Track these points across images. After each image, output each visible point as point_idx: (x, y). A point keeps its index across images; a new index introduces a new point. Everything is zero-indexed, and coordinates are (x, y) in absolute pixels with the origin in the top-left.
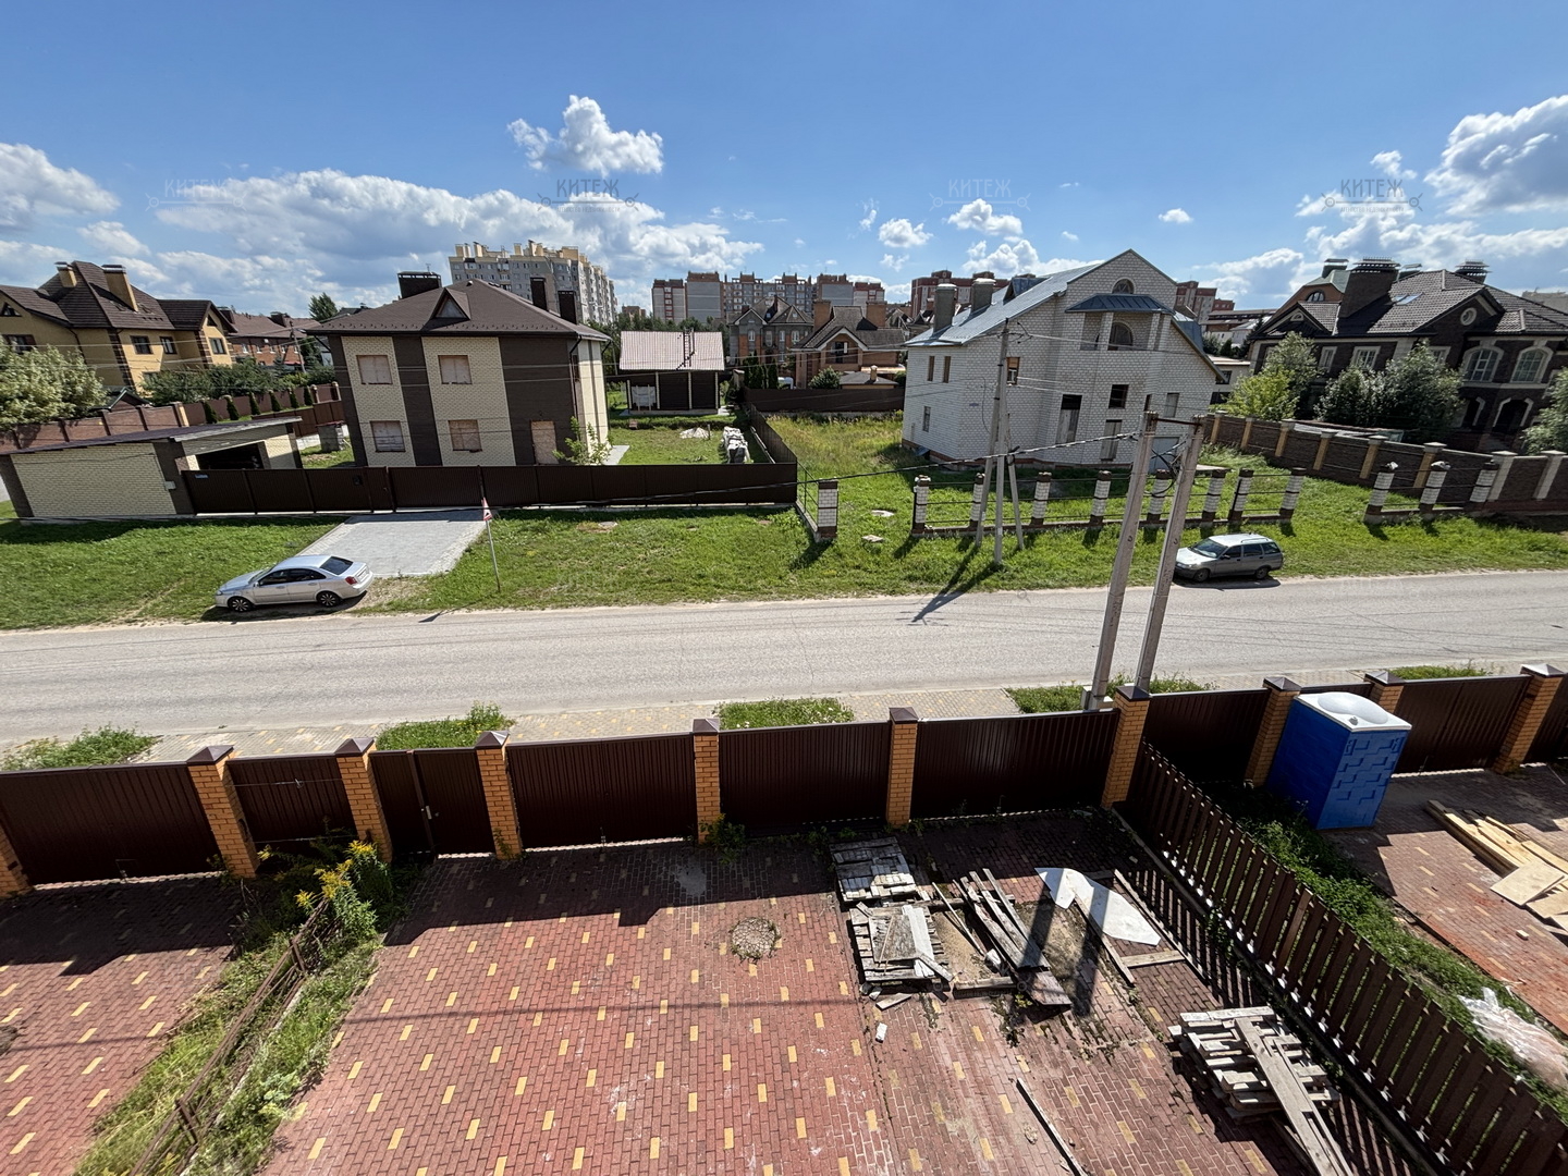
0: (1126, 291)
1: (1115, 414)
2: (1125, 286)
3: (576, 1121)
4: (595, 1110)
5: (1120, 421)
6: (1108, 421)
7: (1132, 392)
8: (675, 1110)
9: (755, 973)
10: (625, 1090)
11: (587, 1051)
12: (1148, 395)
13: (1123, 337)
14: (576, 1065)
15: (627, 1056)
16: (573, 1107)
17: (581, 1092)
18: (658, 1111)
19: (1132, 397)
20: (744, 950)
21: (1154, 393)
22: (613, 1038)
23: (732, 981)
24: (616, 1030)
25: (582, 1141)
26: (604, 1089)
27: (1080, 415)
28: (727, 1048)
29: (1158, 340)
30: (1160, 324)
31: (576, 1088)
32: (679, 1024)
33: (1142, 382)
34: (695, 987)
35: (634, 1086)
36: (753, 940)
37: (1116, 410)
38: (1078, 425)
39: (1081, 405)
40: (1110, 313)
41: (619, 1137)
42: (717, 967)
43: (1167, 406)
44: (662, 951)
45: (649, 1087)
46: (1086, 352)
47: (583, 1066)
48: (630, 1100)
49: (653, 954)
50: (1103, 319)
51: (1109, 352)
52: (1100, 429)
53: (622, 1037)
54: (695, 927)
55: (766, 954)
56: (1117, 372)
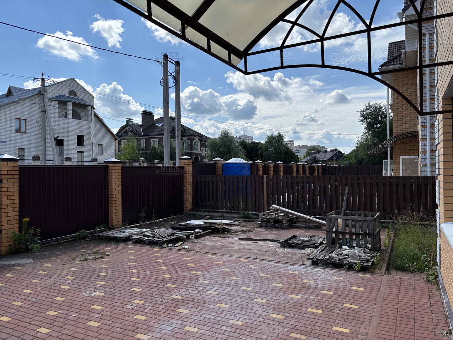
0: (74, 95)
1: (80, 148)
2: (73, 93)
3: (74, 305)
4: (81, 300)
5: (83, 152)
6: (78, 152)
7: (86, 139)
8: (130, 283)
9: (108, 259)
10: (90, 292)
11: (40, 298)
12: (92, 142)
13: (76, 116)
14: (40, 301)
15: (73, 289)
16: (63, 305)
17: (61, 302)
18: (121, 286)
19: (86, 141)
20: (91, 259)
21: (93, 142)
22: (51, 291)
23: (99, 264)
24: (49, 289)
25: (89, 305)
26: (75, 296)
27: (64, 149)
28: (128, 270)
29: (92, 118)
30: (92, 111)
31: (54, 303)
32: (90, 276)
33: (89, 135)
34: (80, 270)
35: (94, 289)
36: (92, 257)
37: (80, 147)
38: (64, 154)
39: (64, 144)
40: (70, 102)
41: (111, 296)
42: (83, 265)
43: (99, 149)
44: (36, 273)
45: (104, 286)
46: (62, 119)
47: (46, 300)
48: (99, 291)
49: (31, 275)
50: (67, 105)
51: (73, 119)
52: (75, 155)
53: (58, 288)
54: (47, 265)
55: (105, 256)
56: (78, 129)
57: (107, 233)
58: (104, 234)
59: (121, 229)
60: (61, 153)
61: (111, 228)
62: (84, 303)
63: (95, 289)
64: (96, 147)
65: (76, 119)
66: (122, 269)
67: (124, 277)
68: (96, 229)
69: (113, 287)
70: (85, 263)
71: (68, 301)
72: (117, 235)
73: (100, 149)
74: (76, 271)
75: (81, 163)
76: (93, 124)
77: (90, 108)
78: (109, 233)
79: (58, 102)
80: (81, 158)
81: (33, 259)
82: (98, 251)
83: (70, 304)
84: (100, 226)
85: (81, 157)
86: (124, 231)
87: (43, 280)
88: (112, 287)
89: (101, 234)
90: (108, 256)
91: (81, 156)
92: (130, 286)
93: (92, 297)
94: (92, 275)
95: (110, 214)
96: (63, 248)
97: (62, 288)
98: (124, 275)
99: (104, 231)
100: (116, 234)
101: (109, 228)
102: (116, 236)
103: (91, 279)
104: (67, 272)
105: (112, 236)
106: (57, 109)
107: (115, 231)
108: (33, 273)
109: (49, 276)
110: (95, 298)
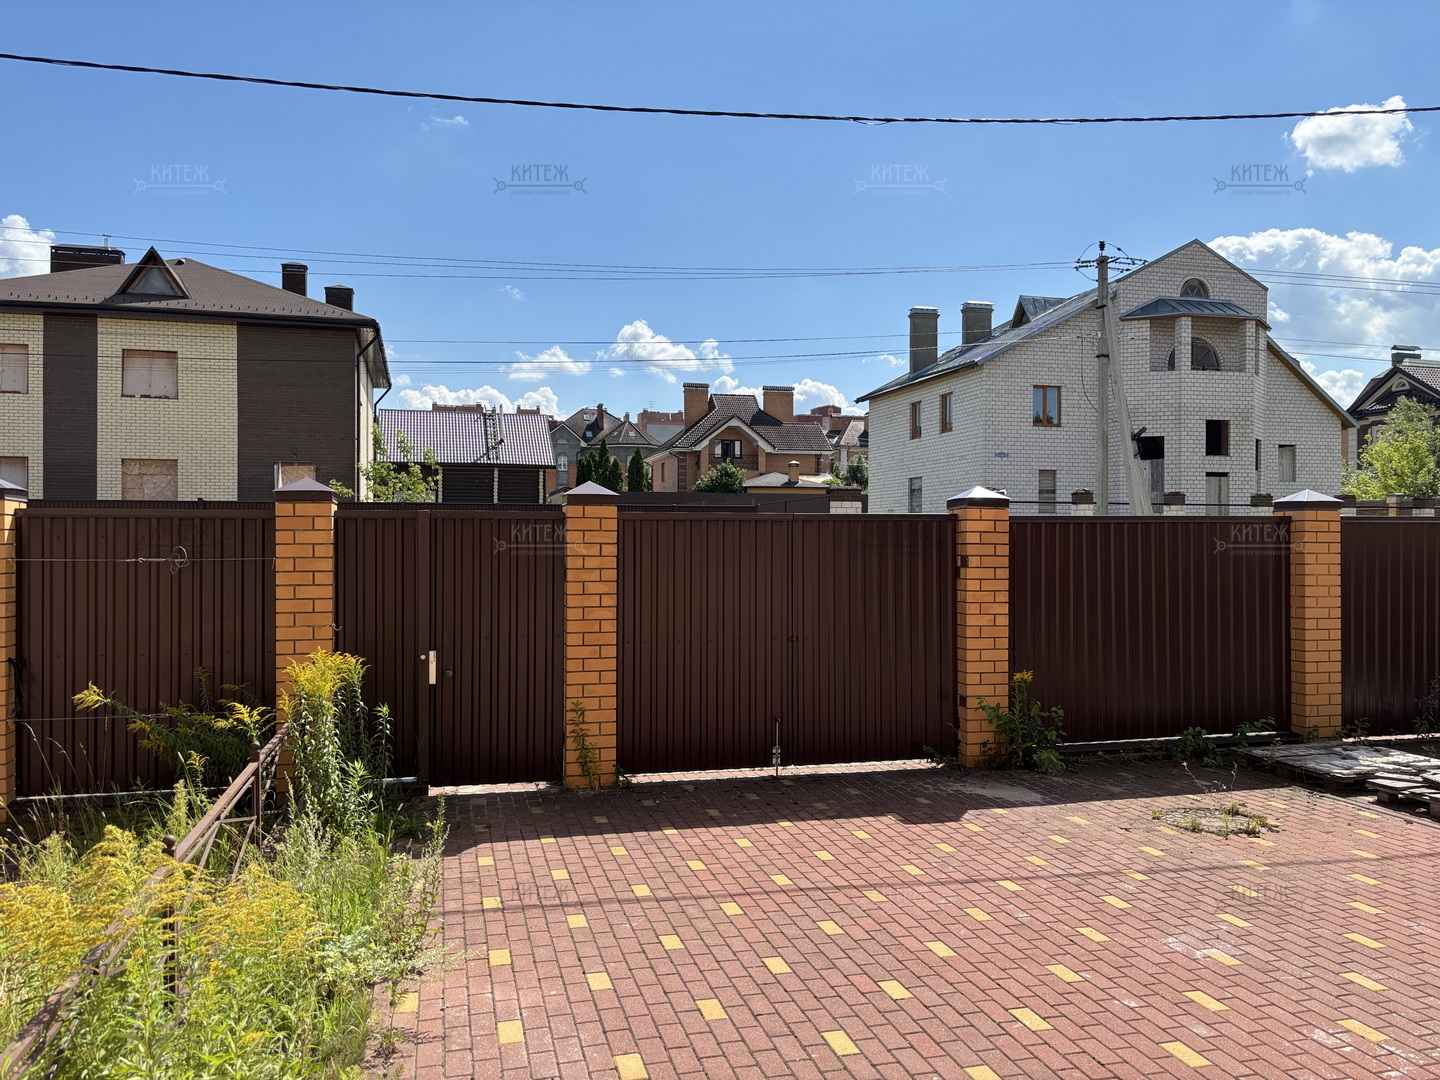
0: (1199, 294)
1: (1217, 463)
2: (1195, 288)
3: (1134, 970)
4: (1158, 959)
5: (1225, 475)
6: (1209, 474)
7: (1236, 430)
8: (1340, 949)
9: (1271, 844)
10: (1193, 941)
11: (1038, 914)
12: (1257, 441)
13: (1205, 359)
14: (1037, 926)
15: (1138, 913)
16: (1101, 959)
17: (1095, 947)
18: (1306, 953)
19: (1237, 439)
20: (1211, 829)
21: (1262, 439)
22: (1075, 902)
23: (1239, 852)
24: (1069, 896)
25: (1182, 986)
26: (1142, 941)
27: (1166, 466)
28: (1344, 899)
29: (1257, 361)
30: (1257, 338)
31: (1076, 944)
32: (1198, 886)
33: (1247, 417)
34: (1170, 858)
35: (1206, 936)
36: (1217, 824)
37: (1217, 458)
38: (1165, 482)
39: (1165, 450)
40: (1186, 318)
41: (1263, 978)
42: (1183, 843)
43: (1281, 464)
44: (1042, 838)
45: (1243, 935)
46: (1160, 373)
47: (1054, 926)
48: (1220, 947)
49: (1029, 840)
50: (1177, 328)
51: (1194, 372)
52: (1199, 486)
53: (1094, 900)
54: (1076, 819)
55: (1264, 830)
56: (1210, 402)
57: (1280, 753)
58: (1269, 753)
59: (1337, 746)
60: (1157, 481)
61: (1298, 735)
62: (1166, 972)
63: (1209, 936)
64: (1270, 455)
65: (1204, 369)
66: (1318, 889)
67: (1320, 923)
68: (1243, 733)
69: (1276, 948)
70: (1190, 836)
71: (1117, 950)
72: (1318, 763)
73: (1286, 461)
74: (1156, 859)
75: (1220, 510)
76: (1260, 382)
77: (1250, 327)
78: (1286, 753)
79: (1148, 321)
80: (1220, 494)
81: (1041, 793)
82: (1241, 809)
83: (1122, 962)
84: (1256, 723)
85: (1220, 490)
86: (1345, 753)
87: (1056, 862)
88: (1271, 947)
89: (1258, 752)
90: (1272, 831)
91: (1220, 486)
92: (1341, 959)
93: (1194, 960)
94: (1208, 884)
95: (1294, 687)
96: (1130, 776)
97: (1105, 902)
98: (1323, 915)
99: (1268, 744)
100: (1312, 760)
101: (1292, 734)
102: (1312, 765)
103: (1200, 898)
104: (1130, 856)
105: (1298, 764)
106: (1146, 347)
107: (1314, 748)
108: (1034, 835)
109: (1075, 854)
110: (1206, 968)
